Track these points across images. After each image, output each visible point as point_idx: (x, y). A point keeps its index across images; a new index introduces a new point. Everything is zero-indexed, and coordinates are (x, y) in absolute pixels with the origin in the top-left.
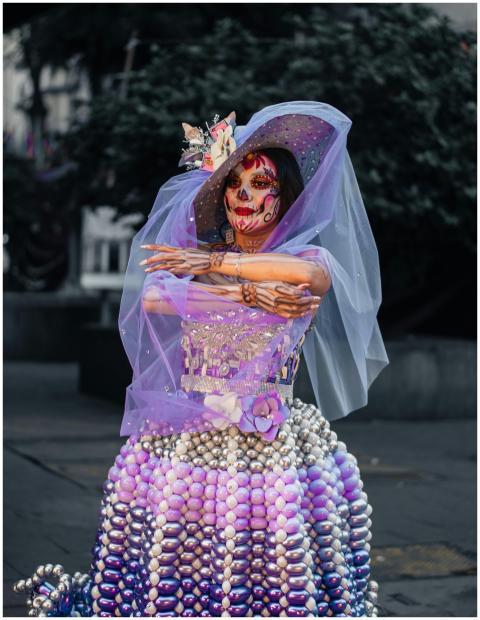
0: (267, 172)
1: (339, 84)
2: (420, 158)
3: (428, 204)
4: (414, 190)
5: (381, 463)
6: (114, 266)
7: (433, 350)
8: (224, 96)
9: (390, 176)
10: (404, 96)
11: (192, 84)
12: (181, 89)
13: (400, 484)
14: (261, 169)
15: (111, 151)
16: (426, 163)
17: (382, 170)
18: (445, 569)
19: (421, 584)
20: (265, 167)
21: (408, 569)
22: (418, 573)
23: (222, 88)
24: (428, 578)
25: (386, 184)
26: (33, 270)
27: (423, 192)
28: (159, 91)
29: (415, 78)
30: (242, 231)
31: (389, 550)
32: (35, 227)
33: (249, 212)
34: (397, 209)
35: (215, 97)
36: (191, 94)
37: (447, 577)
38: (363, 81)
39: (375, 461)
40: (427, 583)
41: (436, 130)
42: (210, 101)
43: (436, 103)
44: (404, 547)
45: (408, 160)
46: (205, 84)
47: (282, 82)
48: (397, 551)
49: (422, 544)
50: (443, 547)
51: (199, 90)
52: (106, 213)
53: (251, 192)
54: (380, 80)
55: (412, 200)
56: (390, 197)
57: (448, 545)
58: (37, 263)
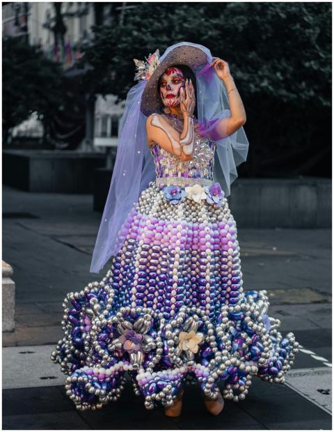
0: (178, 75)
1: (257, 18)
2: (307, 64)
3: (312, 93)
4: (304, 84)
5: (277, 250)
6: (115, 133)
7: (314, 185)
8: (186, 25)
9: (289, 76)
10: (298, 26)
11: (166, 17)
12: (159, 21)
13: (289, 260)
14: (175, 74)
15: (116, 59)
16: (311, 67)
17: (284, 72)
18: (308, 300)
19: (294, 307)
20: (176, 73)
21: (287, 300)
22: (293, 301)
23: (185, 20)
24: (298, 304)
25: (285, 81)
26: (60, 136)
27: (309, 86)
28: (145, 21)
29: (305, 15)
30: (171, 106)
31: (278, 291)
32: (61, 108)
33: (173, 96)
34: (293, 96)
35: (181, 25)
36: (166, 23)
37: (308, 304)
38: (273, 16)
39: (274, 249)
40: (297, 306)
41: (317, 47)
42: (177, 28)
43: (318, 31)
44: (286, 290)
45: (299, 66)
46: (174, 17)
47: (222, 17)
48: (282, 291)
49: (296, 288)
50: (308, 290)
51: (171, 21)
52: (111, 98)
53: (172, 86)
54: (283, 16)
55: (302, 91)
56: (288, 89)
57: (311, 289)
58: (63, 131)
